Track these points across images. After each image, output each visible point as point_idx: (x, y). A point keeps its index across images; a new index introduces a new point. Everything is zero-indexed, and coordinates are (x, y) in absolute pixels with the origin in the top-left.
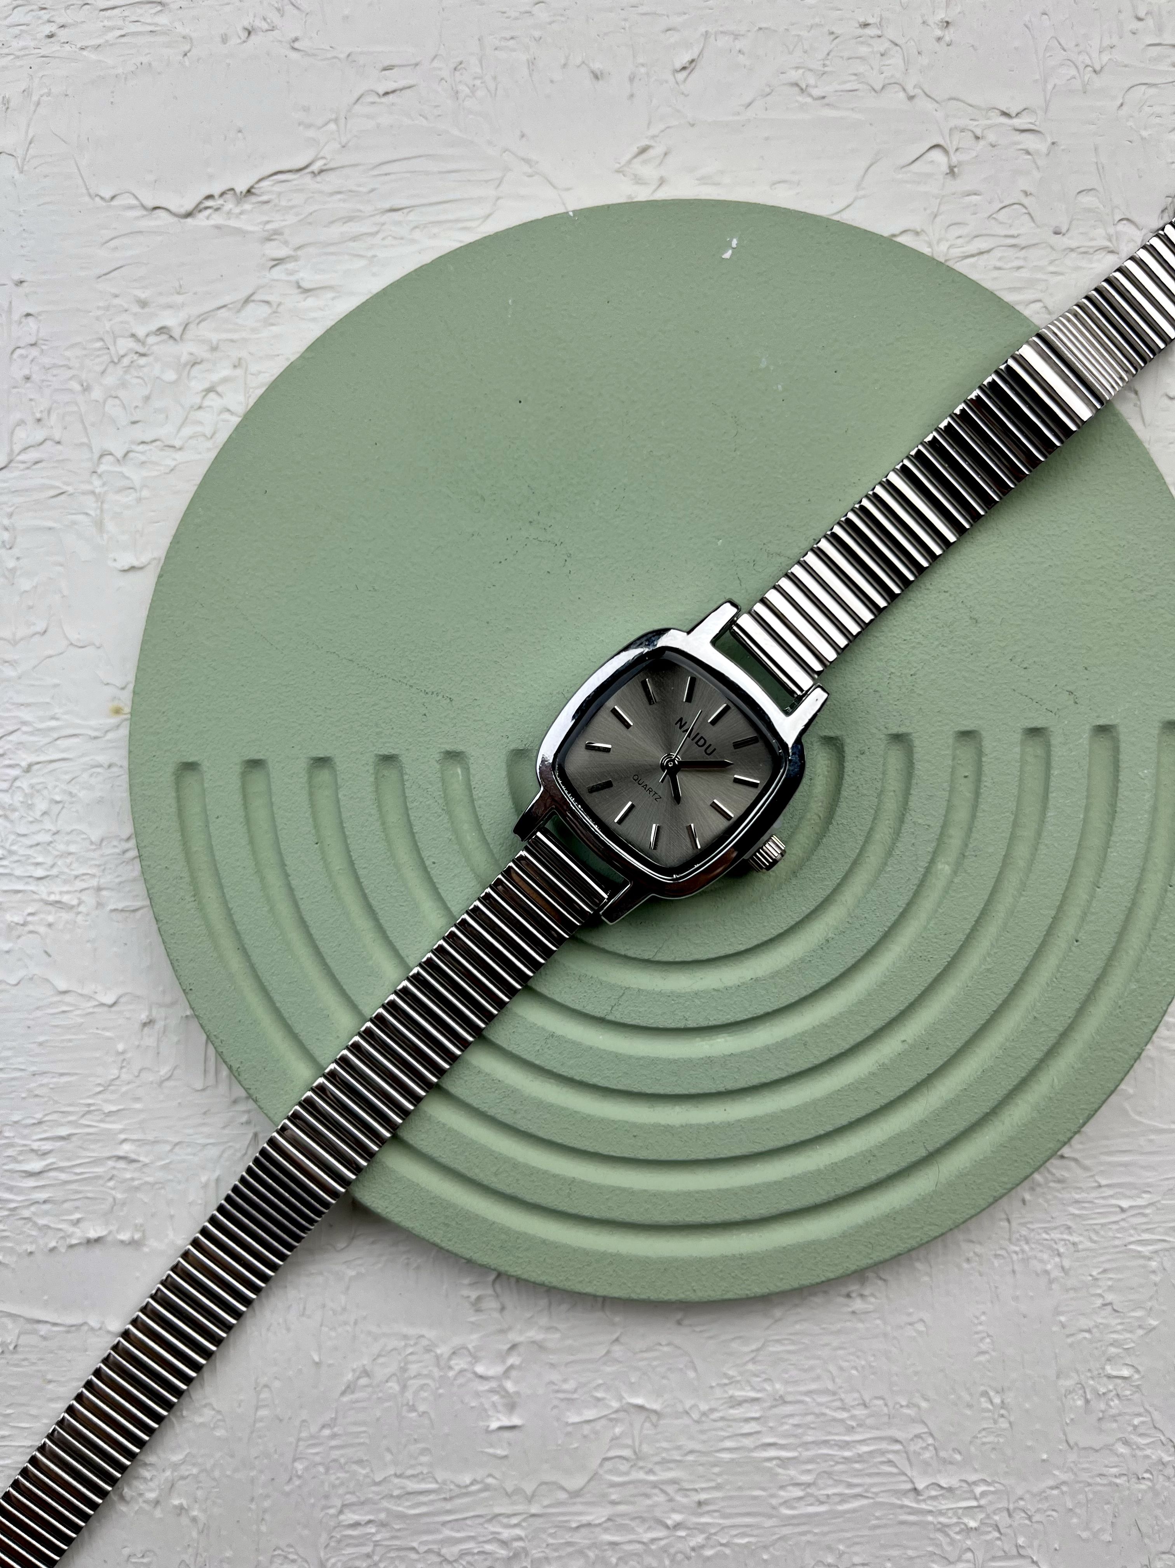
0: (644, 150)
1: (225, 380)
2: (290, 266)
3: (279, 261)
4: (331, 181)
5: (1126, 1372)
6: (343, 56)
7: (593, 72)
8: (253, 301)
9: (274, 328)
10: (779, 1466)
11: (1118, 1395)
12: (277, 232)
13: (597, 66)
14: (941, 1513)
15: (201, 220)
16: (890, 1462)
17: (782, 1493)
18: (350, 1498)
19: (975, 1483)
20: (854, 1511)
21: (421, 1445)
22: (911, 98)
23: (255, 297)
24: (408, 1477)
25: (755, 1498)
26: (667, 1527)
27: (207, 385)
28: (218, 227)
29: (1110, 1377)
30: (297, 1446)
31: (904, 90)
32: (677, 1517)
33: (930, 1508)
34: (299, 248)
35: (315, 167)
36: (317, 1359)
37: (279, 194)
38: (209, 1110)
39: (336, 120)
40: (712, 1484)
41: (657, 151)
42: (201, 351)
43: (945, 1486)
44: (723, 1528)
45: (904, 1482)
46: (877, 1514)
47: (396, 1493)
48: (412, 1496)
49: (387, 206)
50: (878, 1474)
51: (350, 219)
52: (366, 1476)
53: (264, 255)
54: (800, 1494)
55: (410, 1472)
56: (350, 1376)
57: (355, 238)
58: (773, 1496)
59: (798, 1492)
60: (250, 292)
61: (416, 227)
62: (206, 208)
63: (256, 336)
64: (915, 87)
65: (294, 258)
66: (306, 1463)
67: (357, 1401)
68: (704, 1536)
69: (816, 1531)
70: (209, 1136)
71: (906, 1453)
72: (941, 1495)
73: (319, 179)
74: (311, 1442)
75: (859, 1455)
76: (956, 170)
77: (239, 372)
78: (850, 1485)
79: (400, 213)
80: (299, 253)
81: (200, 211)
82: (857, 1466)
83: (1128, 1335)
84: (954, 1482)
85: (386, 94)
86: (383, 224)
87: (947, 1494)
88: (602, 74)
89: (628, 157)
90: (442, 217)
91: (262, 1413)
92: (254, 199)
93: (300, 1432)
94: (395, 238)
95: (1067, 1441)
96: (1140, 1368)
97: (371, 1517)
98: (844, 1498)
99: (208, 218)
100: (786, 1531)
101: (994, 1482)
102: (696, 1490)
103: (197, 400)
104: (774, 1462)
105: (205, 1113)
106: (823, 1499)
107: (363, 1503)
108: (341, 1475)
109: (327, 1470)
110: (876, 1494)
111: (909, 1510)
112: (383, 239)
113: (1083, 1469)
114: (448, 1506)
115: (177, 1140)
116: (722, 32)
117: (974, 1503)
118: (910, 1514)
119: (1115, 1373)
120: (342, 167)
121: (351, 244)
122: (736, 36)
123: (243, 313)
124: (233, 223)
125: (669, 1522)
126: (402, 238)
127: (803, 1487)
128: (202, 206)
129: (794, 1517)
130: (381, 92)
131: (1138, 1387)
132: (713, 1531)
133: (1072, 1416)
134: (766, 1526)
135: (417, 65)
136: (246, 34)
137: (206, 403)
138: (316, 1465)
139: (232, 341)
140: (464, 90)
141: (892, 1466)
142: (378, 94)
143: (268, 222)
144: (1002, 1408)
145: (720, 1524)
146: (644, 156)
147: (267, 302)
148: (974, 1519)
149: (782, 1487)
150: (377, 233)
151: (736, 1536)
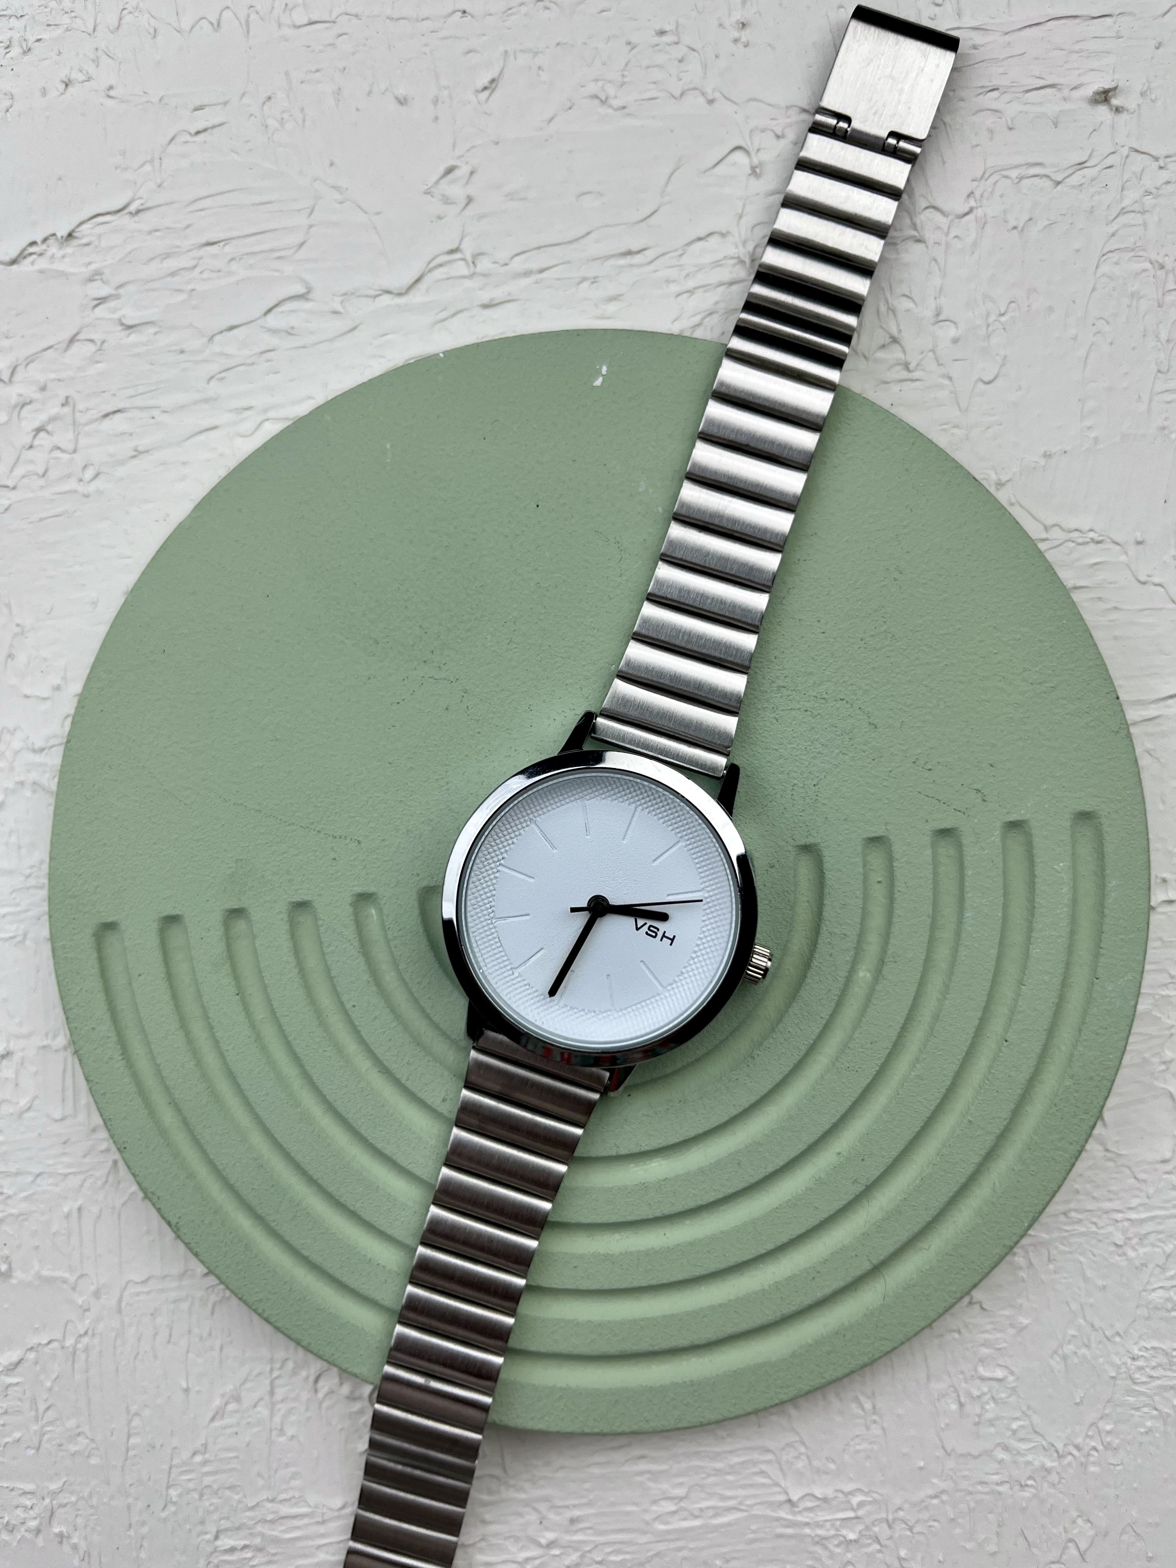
0: (450, 170)
1: (53, 419)
2: (112, 304)
3: (101, 300)
4: (148, 220)
5: (999, 1373)
6: (155, 99)
7: (397, 98)
8: (78, 340)
9: (100, 365)
10: (649, 1479)
11: (993, 1398)
12: (98, 273)
13: (401, 91)
14: (819, 1525)
15: (25, 266)
16: (762, 1473)
17: (654, 1508)
18: (225, 1524)
19: (851, 1493)
20: (729, 1524)
21: (293, 1469)
22: (711, 102)
23: (81, 337)
24: (281, 1501)
25: (628, 1513)
26: (540, 1545)
27: (37, 424)
28: (42, 272)
29: (983, 1379)
30: (170, 1473)
31: (704, 94)
32: (550, 1536)
33: (807, 1520)
34: (121, 286)
35: (133, 208)
36: (184, 1385)
37: (99, 236)
38: (69, 1140)
39: (152, 161)
40: (584, 1501)
41: (463, 171)
42: (31, 392)
43: (819, 1496)
44: (596, 1547)
45: (780, 1493)
46: (753, 1527)
47: (269, 1517)
48: (285, 1521)
49: (204, 241)
50: (752, 1486)
51: (167, 256)
52: (240, 1502)
53: (86, 296)
54: (673, 1508)
55: (283, 1496)
56: (218, 1402)
57: (173, 274)
58: (646, 1511)
59: (670, 1507)
60: (74, 332)
61: (232, 259)
62: (31, 254)
63: (82, 374)
64: (714, 90)
65: (118, 297)
66: (179, 1490)
67: (226, 1427)
68: (578, 1554)
69: (692, 1545)
70: (69, 1166)
71: (779, 1463)
72: (817, 1506)
73: (136, 218)
74: (184, 1469)
75: (732, 1466)
76: (758, 170)
77: (67, 410)
78: (723, 1498)
79: (216, 246)
80: (121, 291)
81: (25, 257)
82: (730, 1478)
83: (999, 1335)
84: (829, 1492)
85: (198, 133)
86: (201, 258)
87: (824, 1505)
88: (405, 99)
89: (434, 178)
90: (256, 249)
91: (133, 1441)
92: (75, 242)
93: (172, 1460)
94: (212, 271)
95: (943, 1447)
96: (1013, 1368)
97: (247, 1542)
98: (718, 1512)
99: (32, 263)
100: (661, 1547)
101: (870, 1491)
102: (567, 1507)
103: (28, 440)
104: (647, 1476)
105: (65, 1143)
106: (697, 1513)
107: (238, 1529)
108: (214, 1501)
109: (201, 1495)
110: (752, 1506)
111: (785, 1523)
112: (201, 273)
113: (964, 1477)
114: (322, 1529)
115: (38, 1172)
116: (521, 51)
117: (851, 1514)
118: (788, 1526)
119: (987, 1374)
120: (159, 206)
121: (169, 279)
122: (536, 54)
123: (69, 353)
124: (58, 266)
125: (543, 1541)
126: (219, 271)
127: (676, 1501)
128: (27, 252)
129: (669, 1532)
130: (193, 131)
131: (1013, 1389)
132: (588, 1549)
133: (947, 1421)
134: (640, 1541)
135: (226, 103)
136: (64, 86)
137: (37, 442)
138: (189, 1491)
139: (59, 380)
140: (273, 123)
141: (765, 1477)
142: (190, 134)
143: (90, 263)
144: (874, 1413)
145: (594, 1541)
146: (450, 177)
147: (92, 341)
148: (852, 1530)
149: (655, 1502)
150: (195, 267)
151: (610, 1553)
